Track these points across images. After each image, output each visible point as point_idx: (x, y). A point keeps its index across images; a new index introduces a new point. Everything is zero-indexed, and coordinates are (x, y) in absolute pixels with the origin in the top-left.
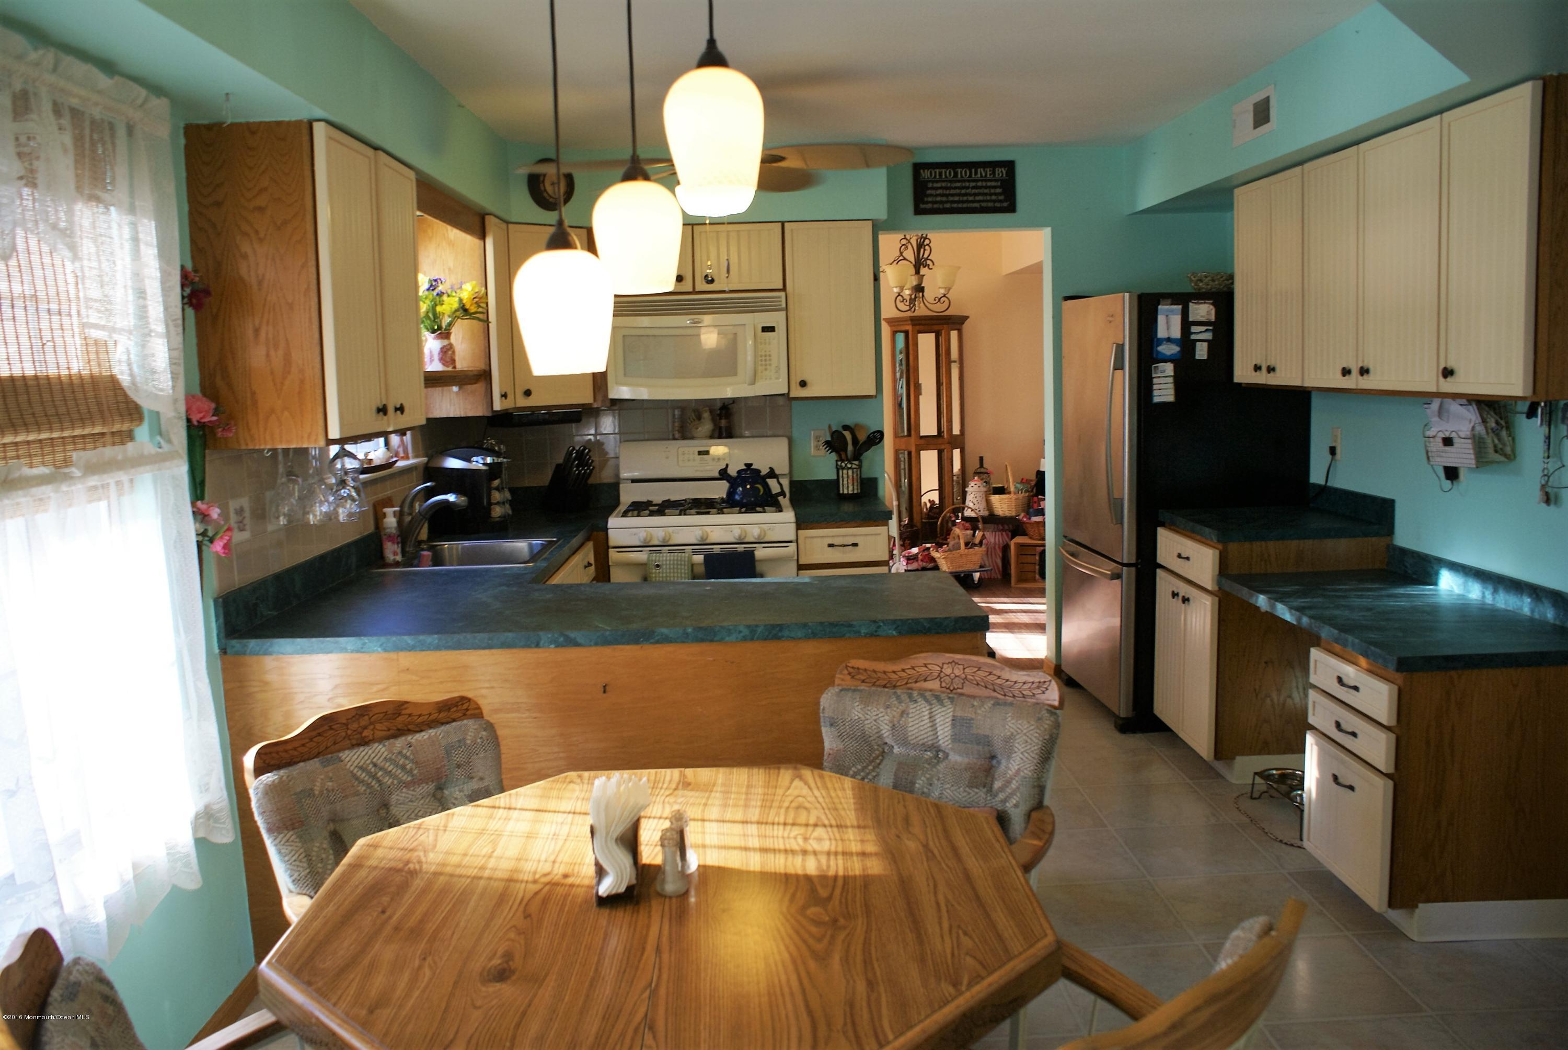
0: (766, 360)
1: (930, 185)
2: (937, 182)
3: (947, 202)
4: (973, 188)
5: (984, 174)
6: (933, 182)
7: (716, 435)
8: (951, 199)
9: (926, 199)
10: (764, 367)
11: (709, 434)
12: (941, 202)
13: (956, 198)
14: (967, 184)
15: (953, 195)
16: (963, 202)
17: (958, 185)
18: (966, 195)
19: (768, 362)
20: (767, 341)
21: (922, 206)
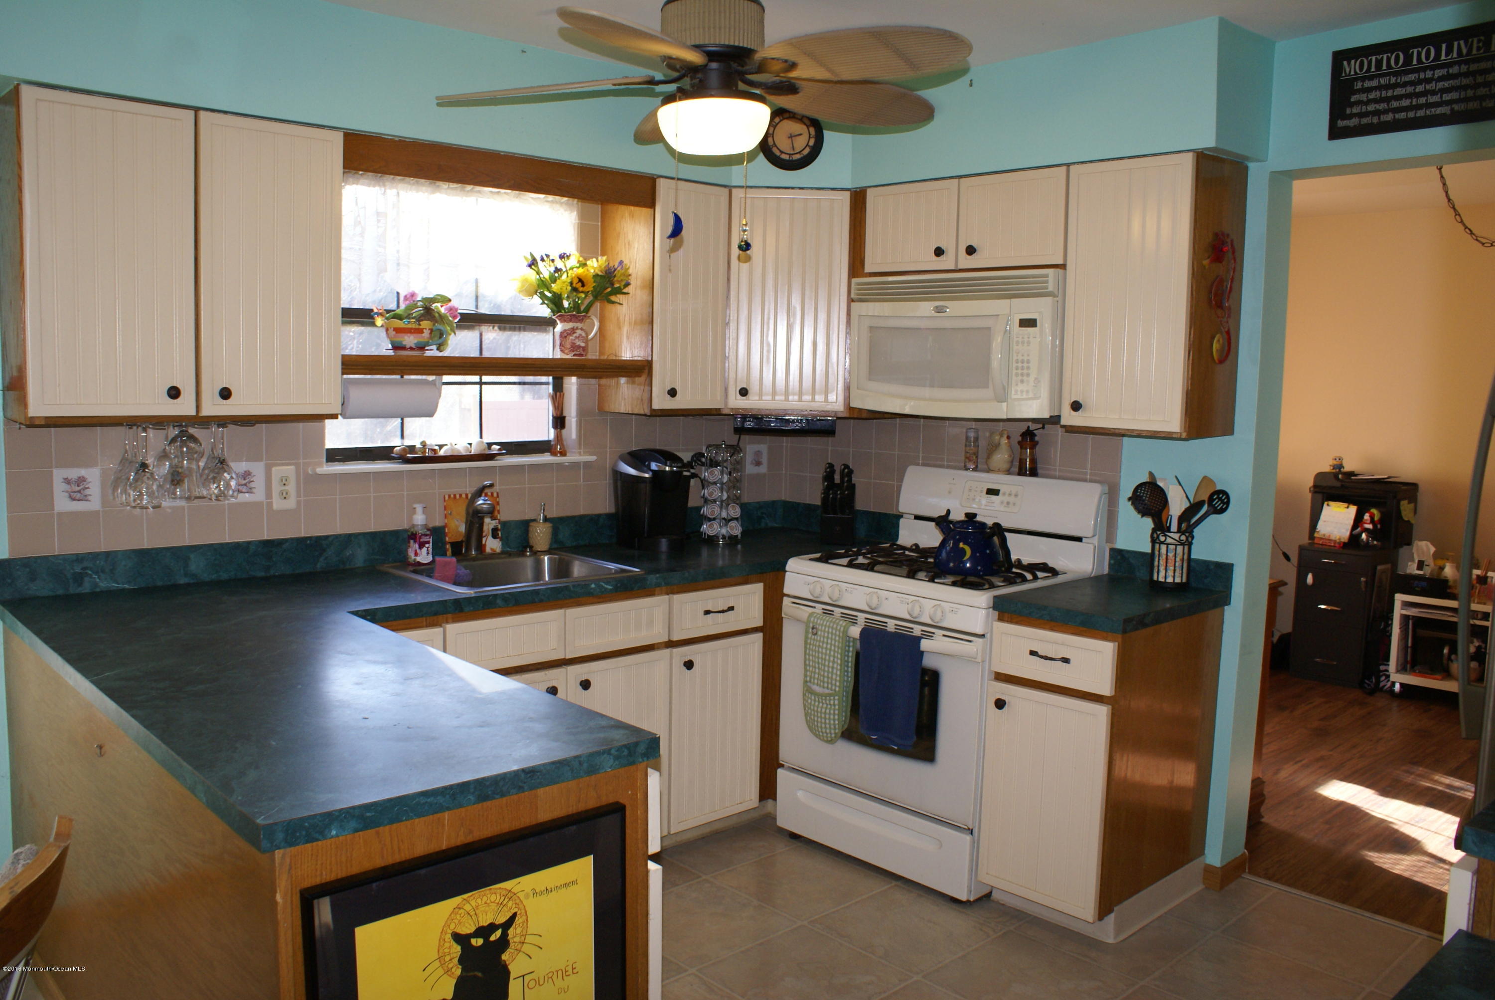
0: (1022, 368)
1: (1358, 85)
2: (1371, 78)
3: (1386, 112)
4: (1441, 79)
5: (1464, 51)
6: (1363, 79)
7: (1016, 470)
8: (1395, 104)
9: (1348, 111)
10: (1020, 378)
11: (1006, 466)
12: (1377, 113)
13: (1405, 103)
14: (1429, 74)
15: (1399, 98)
16: (1419, 107)
17: (1412, 77)
18: (1424, 94)
19: (1025, 371)
20: (1026, 340)
21: (1341, 123)
